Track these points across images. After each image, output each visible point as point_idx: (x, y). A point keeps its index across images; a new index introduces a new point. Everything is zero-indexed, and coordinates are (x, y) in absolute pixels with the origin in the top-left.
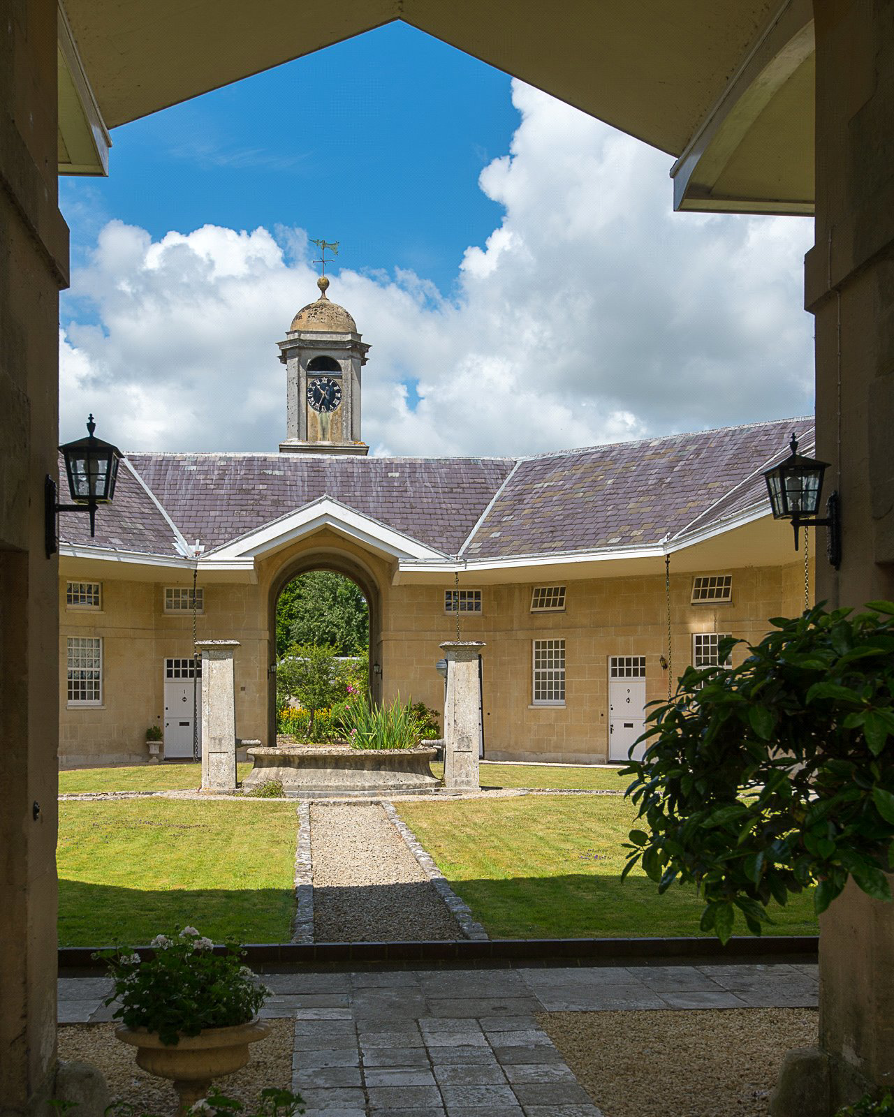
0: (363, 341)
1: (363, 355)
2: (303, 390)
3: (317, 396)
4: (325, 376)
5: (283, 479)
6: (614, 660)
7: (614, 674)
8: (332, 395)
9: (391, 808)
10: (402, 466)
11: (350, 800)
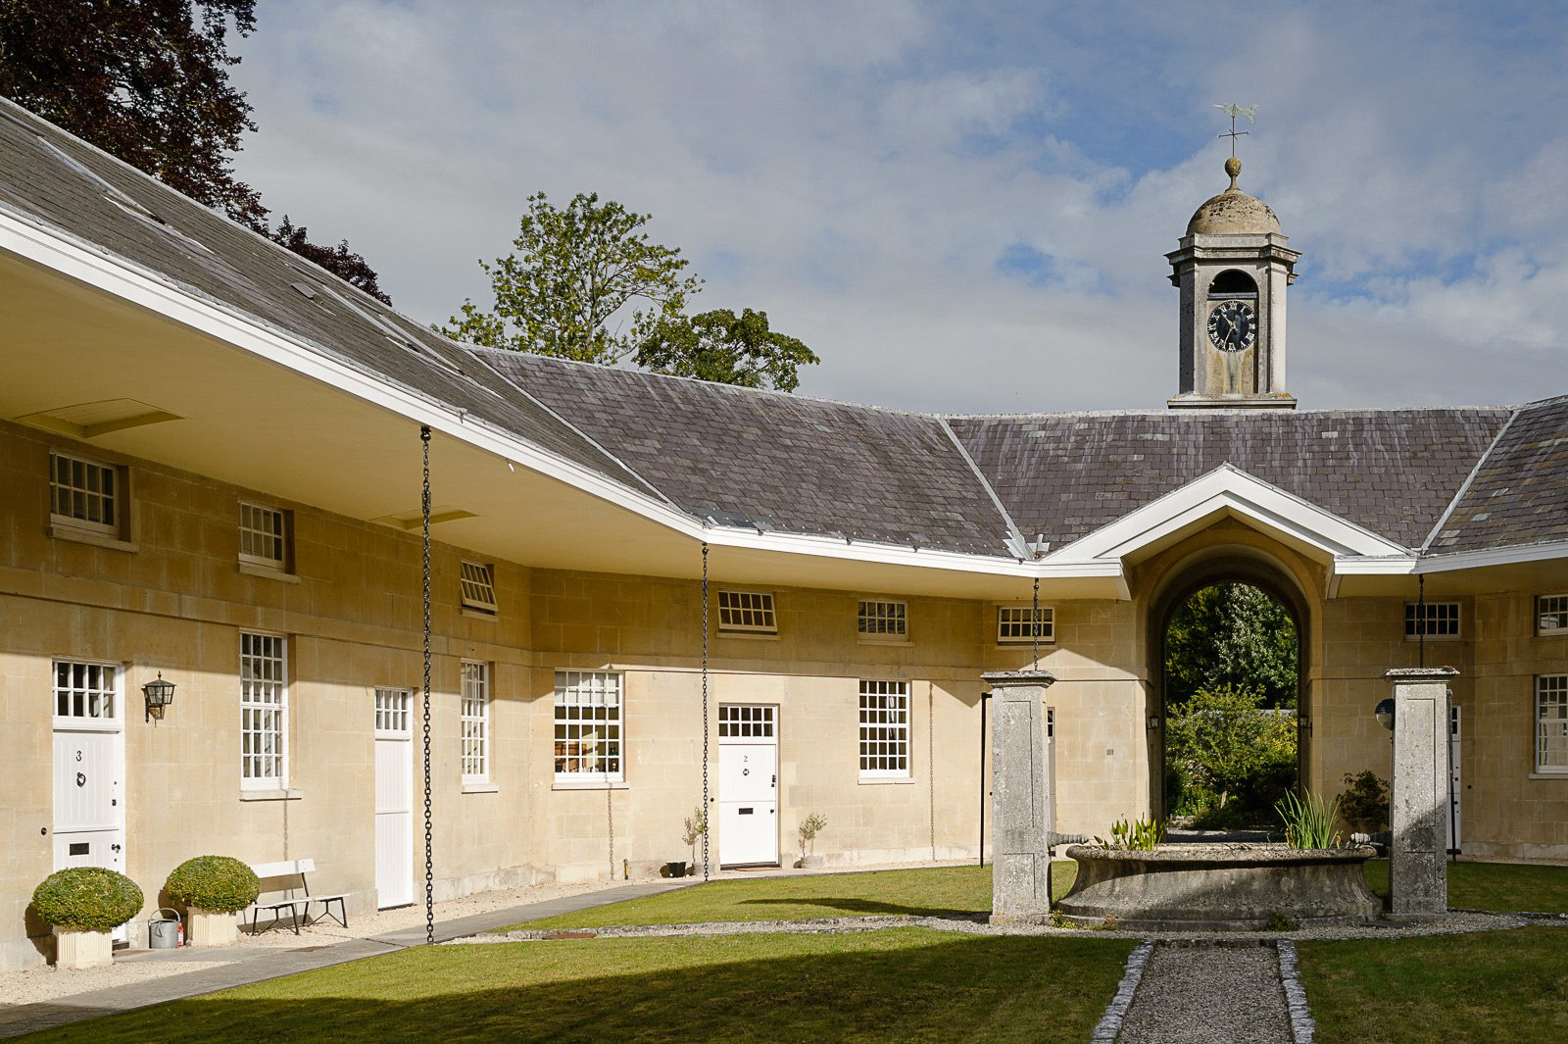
2: (1202, 320)
3: (1222, 329)
4: (1234, 299)
5: (1168, 446)
8: (1245, 327)
9: (1288, 957)
10: (1343, 422)
11: (1230, 936)
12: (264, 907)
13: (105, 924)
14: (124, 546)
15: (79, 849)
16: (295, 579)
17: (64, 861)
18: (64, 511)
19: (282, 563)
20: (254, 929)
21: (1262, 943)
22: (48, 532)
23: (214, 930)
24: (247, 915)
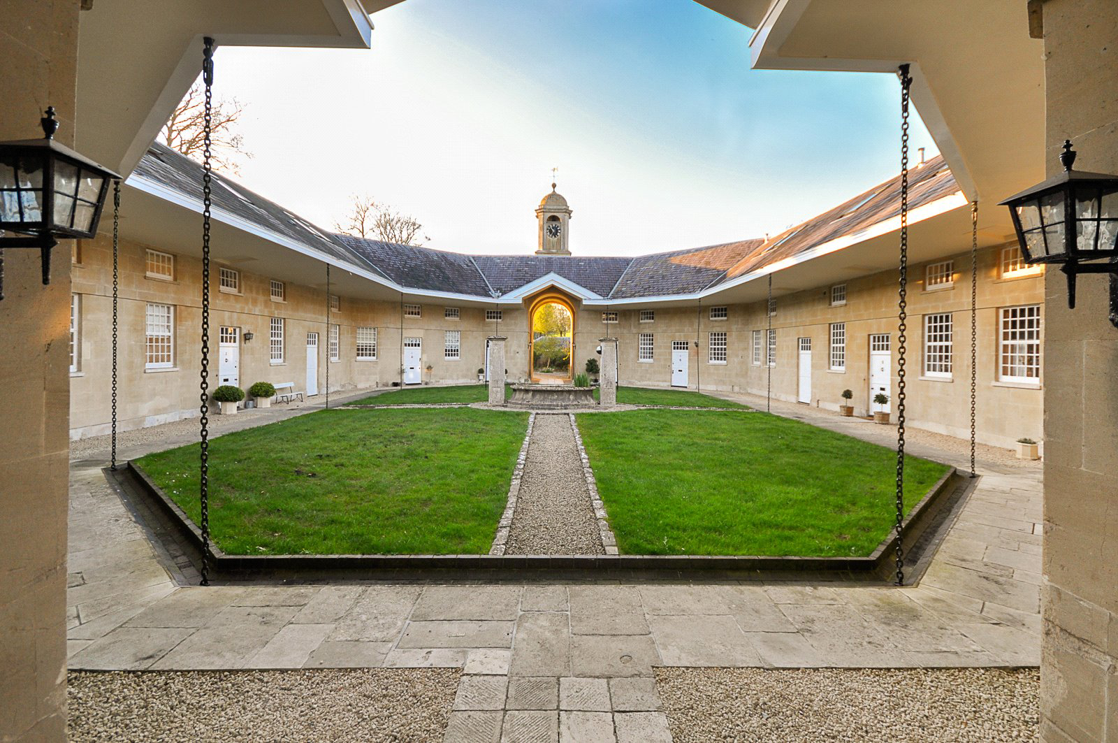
0: (570, 209)
1: (570, 214)
2: (545, 230)
3: (551, 232)
4: (554, 224)
5: (535, 265)
6: (674, 343)
7: (674, 349)
8: (557, 231)
9: (573, 418)
10: (585, 260)
11: (555, 412)
12: (278, 396)
13: (235, 400)
14: (240, 294)
15: (226, 380)
16: (286, 302)
17: (222, 384)
18: (223, 285)
19: (282, 298)
20: (277, 402)
21: (565, 414)
22: (219, 291)
23: (265, 403)
24: (273, 398)
